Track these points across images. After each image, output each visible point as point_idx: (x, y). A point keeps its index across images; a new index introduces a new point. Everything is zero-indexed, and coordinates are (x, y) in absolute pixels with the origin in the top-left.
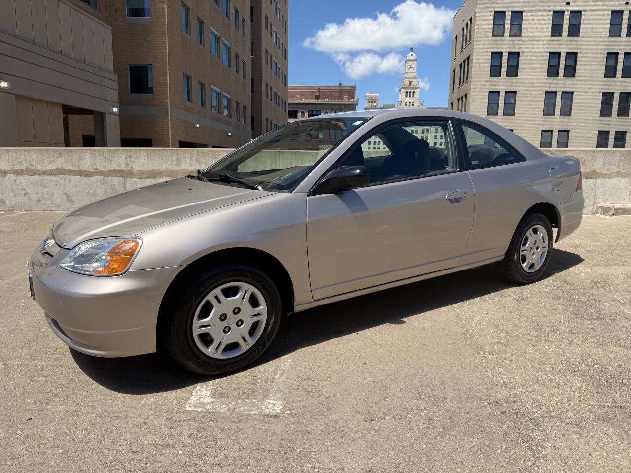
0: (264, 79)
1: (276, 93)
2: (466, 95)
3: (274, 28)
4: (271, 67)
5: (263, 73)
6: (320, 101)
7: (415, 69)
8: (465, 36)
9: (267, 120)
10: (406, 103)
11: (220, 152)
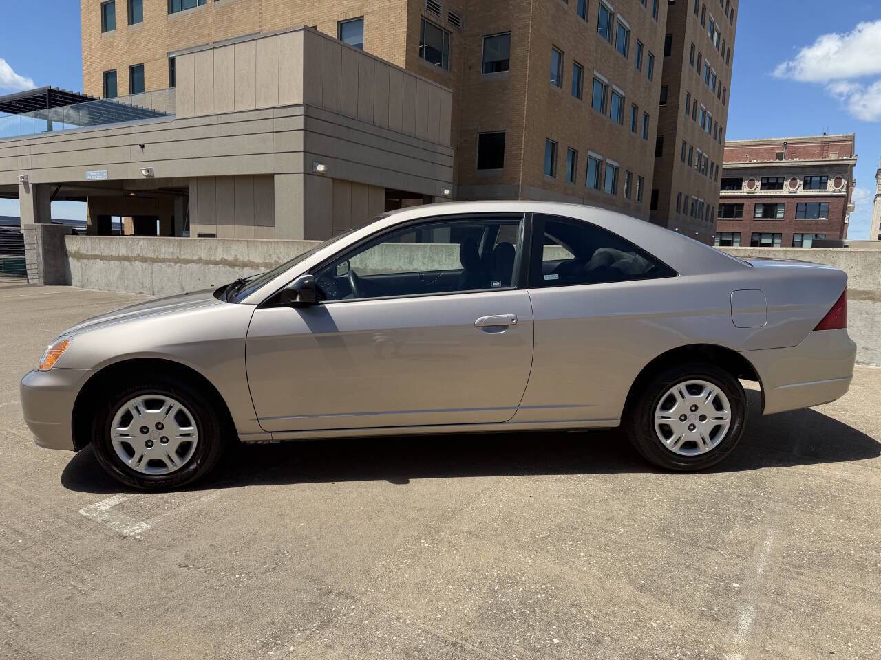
1: (700, 155)
3: (705, 59)
4: (694, 118)
5: (680, 128)
6: (785, 163)
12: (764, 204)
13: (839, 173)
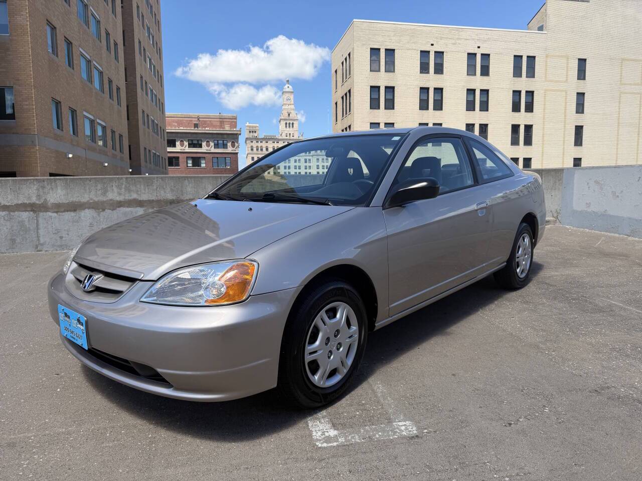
0: (141, 107)
1: (153, 121)
2: (350, 127)
3: (148, 53)
4: (147, 94)
5: (139, 100)
6: (199, 130)
7: (292, 101)
8: (345, 70)
9: (145, 149)
10: (287, 134)
11: (154, 179)
12: (192, 157)
13: (234, 139)
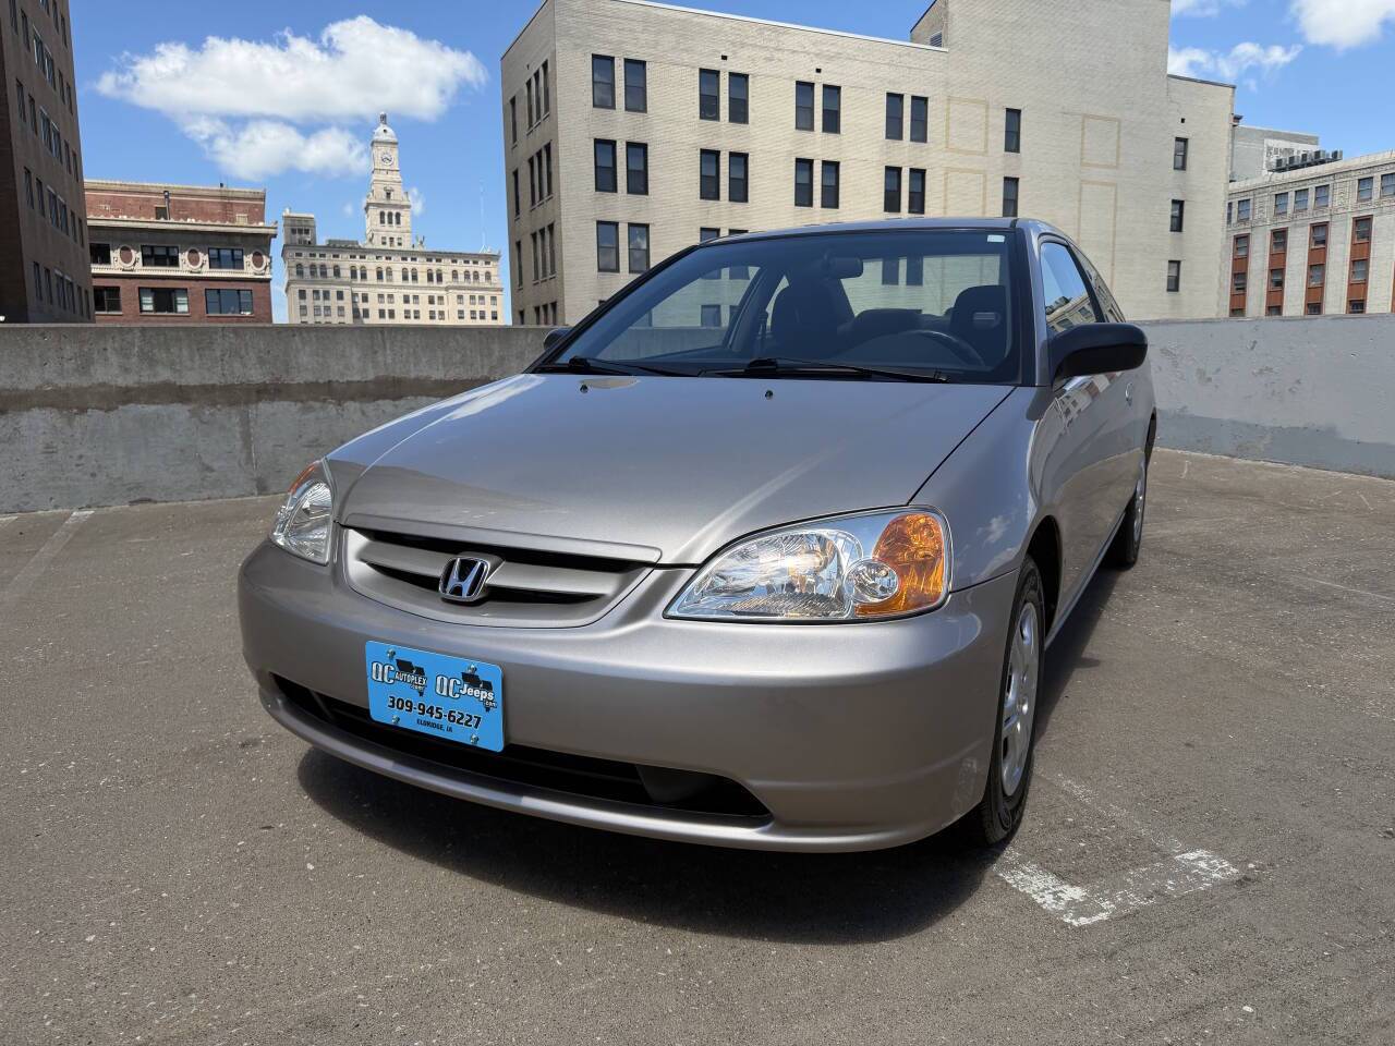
0: (21, 159)
1: (53, 197)
2: (551, 227)
3: (33, 28)
4: (36, 131)
5: (16, 142)
6: (173, 224)
7: (396, 162)
8: (534, 99)
9: (36, 264)
10: (384, 238)
12: (153, 290)
